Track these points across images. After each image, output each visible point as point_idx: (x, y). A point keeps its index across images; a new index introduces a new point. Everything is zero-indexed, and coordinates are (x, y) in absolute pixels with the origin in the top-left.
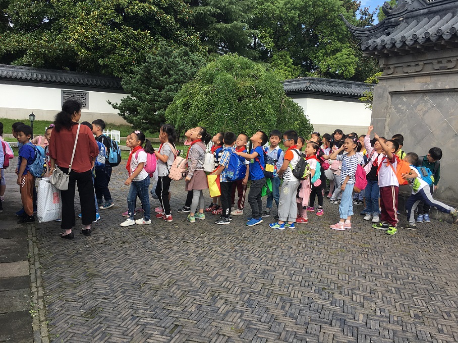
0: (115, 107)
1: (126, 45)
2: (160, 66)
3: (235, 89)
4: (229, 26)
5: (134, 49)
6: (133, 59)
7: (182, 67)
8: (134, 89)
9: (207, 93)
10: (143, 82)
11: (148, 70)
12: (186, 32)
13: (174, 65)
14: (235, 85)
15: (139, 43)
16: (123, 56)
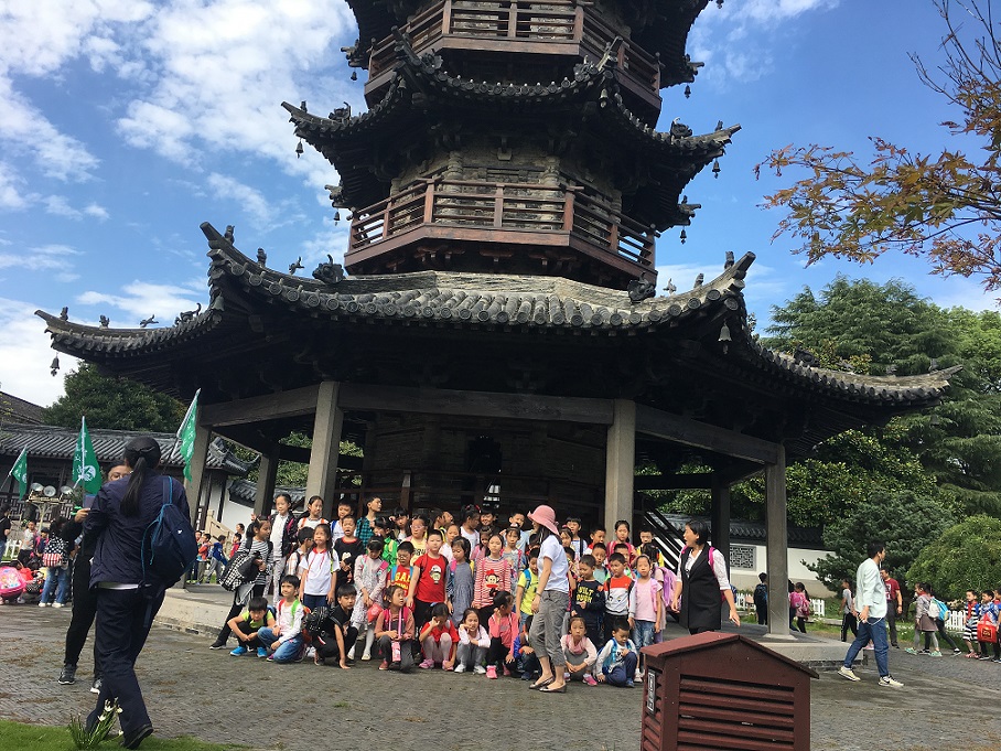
0: (811, 569)
1: (812, 483)
2: (876, 517)
3: (986, 553)
4: (970, 441)
5: (824, 488)
6: (824, 502)
7: (908, 518)
8: (841, 546)
9: (956, 556)
10: (851, 537)
11: (860, 522)
12: (898, 456)
13: (897, 516)
14: (985, 548)
15: (832, 481)
16: (808, 498)
